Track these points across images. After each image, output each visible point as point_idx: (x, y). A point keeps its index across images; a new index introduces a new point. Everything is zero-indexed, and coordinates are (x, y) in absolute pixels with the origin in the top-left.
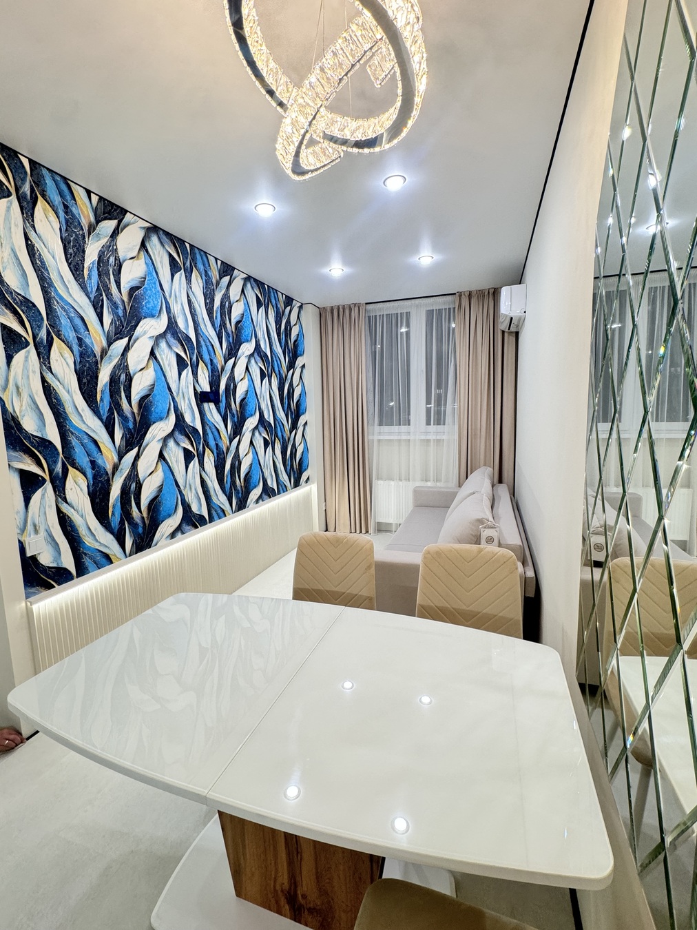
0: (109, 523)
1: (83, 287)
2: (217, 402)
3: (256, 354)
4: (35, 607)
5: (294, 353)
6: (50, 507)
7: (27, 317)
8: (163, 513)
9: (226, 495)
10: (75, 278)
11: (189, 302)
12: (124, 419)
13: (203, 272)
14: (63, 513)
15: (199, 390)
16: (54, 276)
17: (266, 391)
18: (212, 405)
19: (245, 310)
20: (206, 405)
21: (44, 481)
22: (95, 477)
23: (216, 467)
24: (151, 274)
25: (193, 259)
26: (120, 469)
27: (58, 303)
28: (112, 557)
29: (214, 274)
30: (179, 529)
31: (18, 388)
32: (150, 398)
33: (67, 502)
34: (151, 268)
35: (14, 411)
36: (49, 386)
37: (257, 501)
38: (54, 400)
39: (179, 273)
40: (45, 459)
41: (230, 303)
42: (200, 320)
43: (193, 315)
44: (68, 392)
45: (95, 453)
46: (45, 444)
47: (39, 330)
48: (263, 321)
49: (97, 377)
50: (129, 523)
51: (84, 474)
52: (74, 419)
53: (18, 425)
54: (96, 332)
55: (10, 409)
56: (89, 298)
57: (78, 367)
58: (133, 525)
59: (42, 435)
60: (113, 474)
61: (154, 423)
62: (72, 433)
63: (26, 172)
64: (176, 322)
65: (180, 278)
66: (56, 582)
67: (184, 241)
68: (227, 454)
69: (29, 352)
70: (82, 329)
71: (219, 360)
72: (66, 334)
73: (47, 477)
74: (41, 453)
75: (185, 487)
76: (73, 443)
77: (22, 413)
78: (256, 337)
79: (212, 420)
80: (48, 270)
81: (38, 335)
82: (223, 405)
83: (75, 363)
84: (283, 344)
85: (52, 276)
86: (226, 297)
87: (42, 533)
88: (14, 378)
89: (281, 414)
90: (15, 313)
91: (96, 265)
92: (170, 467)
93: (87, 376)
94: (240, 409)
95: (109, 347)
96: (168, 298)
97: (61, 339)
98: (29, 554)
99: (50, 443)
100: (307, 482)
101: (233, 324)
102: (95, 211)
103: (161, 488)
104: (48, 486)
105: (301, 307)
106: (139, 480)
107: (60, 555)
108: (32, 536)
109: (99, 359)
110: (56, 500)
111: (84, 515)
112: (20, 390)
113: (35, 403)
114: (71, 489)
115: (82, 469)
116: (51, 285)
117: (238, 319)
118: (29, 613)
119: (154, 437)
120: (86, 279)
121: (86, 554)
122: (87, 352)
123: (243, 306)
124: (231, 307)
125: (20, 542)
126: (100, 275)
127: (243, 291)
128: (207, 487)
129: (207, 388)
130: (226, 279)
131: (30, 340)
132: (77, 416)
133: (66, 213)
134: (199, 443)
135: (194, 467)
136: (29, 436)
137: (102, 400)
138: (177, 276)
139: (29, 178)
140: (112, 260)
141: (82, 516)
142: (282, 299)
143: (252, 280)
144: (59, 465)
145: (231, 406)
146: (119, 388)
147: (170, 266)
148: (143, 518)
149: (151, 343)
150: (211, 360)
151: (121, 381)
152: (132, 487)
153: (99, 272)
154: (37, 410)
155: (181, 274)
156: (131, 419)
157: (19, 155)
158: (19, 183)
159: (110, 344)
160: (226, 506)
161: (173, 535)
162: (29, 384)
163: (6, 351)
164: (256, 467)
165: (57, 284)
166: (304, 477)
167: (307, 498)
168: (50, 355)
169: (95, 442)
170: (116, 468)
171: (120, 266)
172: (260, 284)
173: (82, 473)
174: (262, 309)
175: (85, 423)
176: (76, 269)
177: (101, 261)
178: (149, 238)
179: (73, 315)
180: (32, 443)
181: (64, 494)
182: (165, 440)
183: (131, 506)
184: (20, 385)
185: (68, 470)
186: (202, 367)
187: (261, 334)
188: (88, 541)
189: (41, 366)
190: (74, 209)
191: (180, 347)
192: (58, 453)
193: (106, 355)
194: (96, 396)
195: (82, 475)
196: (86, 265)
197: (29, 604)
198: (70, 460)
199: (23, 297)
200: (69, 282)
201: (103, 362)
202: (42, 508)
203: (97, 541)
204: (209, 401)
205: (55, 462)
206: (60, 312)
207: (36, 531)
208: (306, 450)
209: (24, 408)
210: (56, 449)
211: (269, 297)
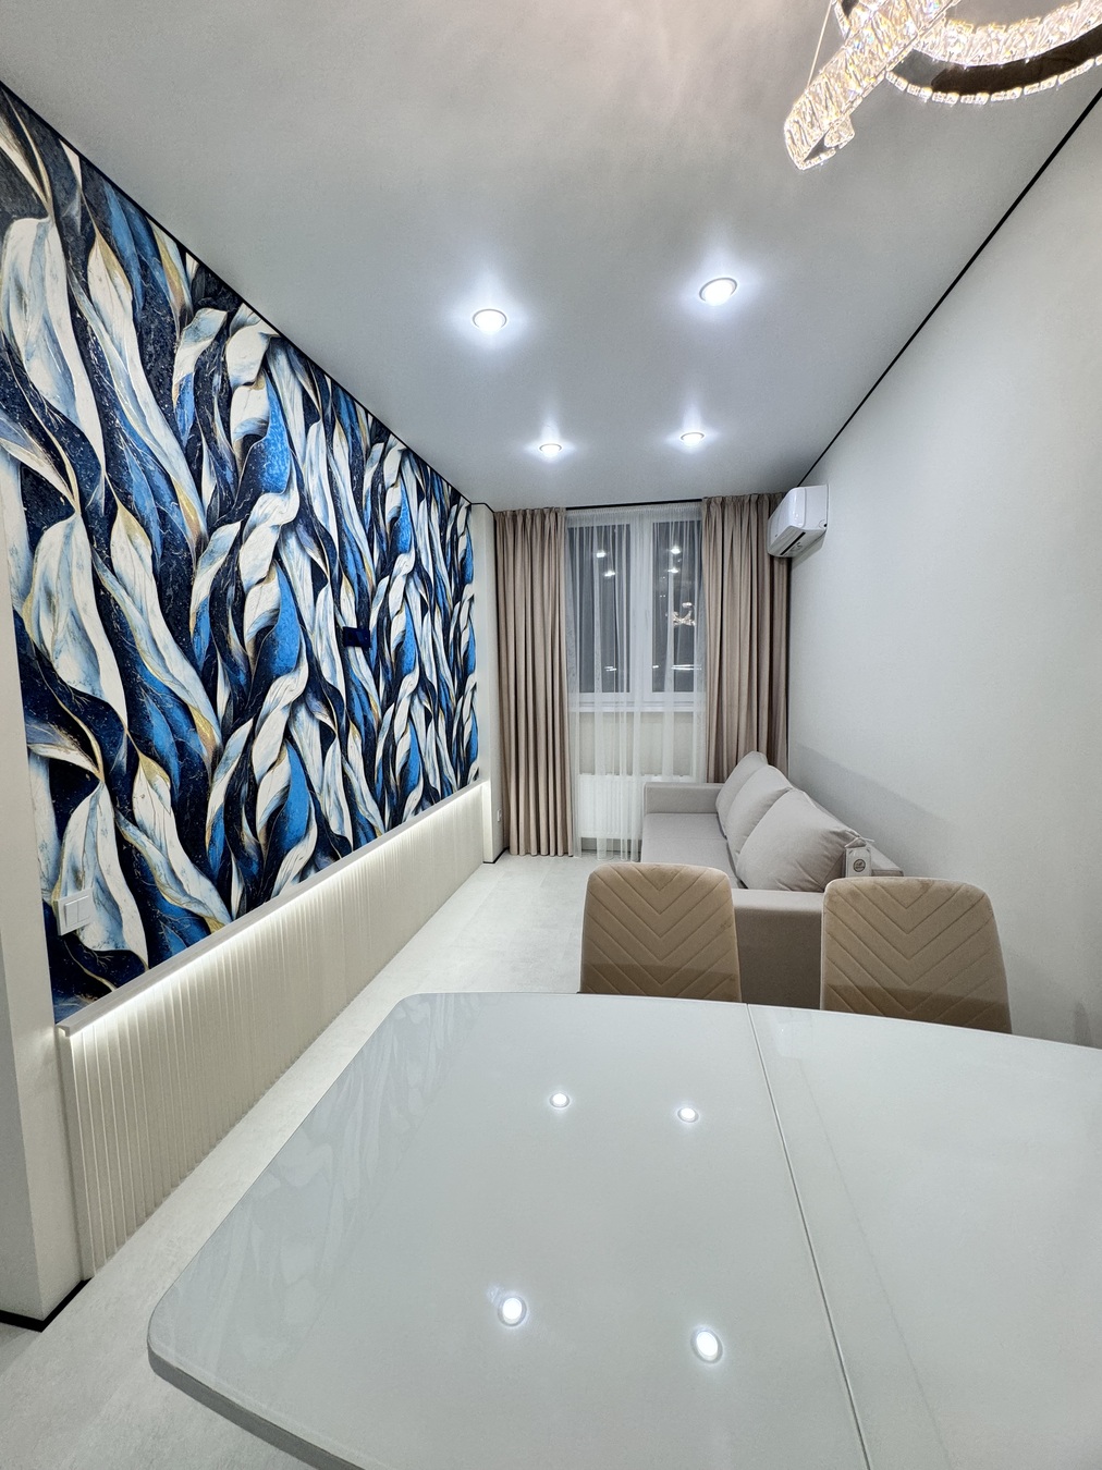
0: (205, 858)
1: (170, 420)
2: (366, 648)
3: (416, 574)
4: (74, 1040)
5: (461, 577)
6: (105, 832)
7: (70, 458)
8: (290, 837)
9: (376, 802)
10: (157, 401)
11: (330, 474)
12: (232, 667)
13: (349, 430)
14: (127, 843)
15: (342, 625)
16: (120, 389)
17: (428, 632)
18: (359, 651)
19: (403, 502)
20: (351, 650)
21: (95, 781)
22: (183, 774)
23: (364, 755)
24: (276, 416)
25: (336, 405)
26: (224, 758)
27: (126, 440)
28: (209, 922)
29: (364, 438)
30: (312, 865)
31: (49, 595)
32: (272, 633)
33: (134, 823)
34: (277, 407)
35: (42, 641)
36: (108, 596)
37: (416, 812)
38: (115, 624)
39: (315, 424)
40: (98, 739)
41: (383, 487)
42: (345, 507)
43: (335, 498)
44: (141, 611)
45: (185, 728)
46: (97, 709)
47: (93, 488)
48: (423, 521)
49: (190, 588)
50: (236, 857)
51: (166, 768)
52: (151, 664)
53: (49, 669)
54: (189, 504)
55: (34, 636)
56: (180, 441)
57: (158, 566)
58: (244, 860)
59: (93, 691)
60: (214, 767)
61: (278, 676)
62: (147, 690)
63: (74, 179)
64: (311, 507)
65: (318, 432)
66: (112, 982)
67: (324, 373)
68: (378, 732)
69: (71, 527)
70: (167, 497)
71: (369, 576)
72: (140, 503)
73: (100, 775)
74: (89, 727)
75: (321, 790)
76: (149, 708)
77: (57, 647)
78: (416, 547)
79: (360, 677)
80: (109, 375)
81: (89, 495)
82: (373, 653)
83: (153, 557)
84: (448, 563)
85: (116, 389)
86: (379, 476)
87: (89, 887)
88: (44, 574)
89: (446, 672)
90: (48, 446)
91: (191, 384)
92: (299, 755)
93: (175, 582)
94: (396, 659)
95: (210, 534)
96: (300, 462)
97: (130, 510)
98: (64, 930)
99: (108, 707)
100: (475, 778)
101: (387, 521)
102: (192, 286)
103: (286, 792)
104: (102, 793)
105: (469, 508)
106: (254, 778)
107: (121, 926)
108: (70, 894)
109: (194, 556)
110: (116, 818)
111: (164, 845)
112: (54, 600)
113: (81, 628)
114: (143, 797)
115: (162, 757)
116: (115, 404)
117: (393, 514)
118: (61, 1049)
119: (277, 702)
120: (175, 404)
121: (165, 921)
122: (174, 539)
123: (400, 494)
124: (384, 493)
125: (46, 906)
126: (197, 403)
127: (400, 471)
128: (352, 790)
129: (353, 624)
130: (379, 447)
131: (75, 503)
132: (156, 658)
133: (144, 277)
134: (342, 715)
135: (333, 756)
136: (68, 693)
137: (197, 629)
138: (313, 428)
139: (78, 193)
140: (217, 379)
141: (160, 849)
142: (447, 492)
143: (411, 456)
144: (123, 750)
145: (384, 654)
146: (226, 611)
147: (304, 410)
148: (259, 846)
149: (274, 537)
150: (359, 576)
151: (229, 598)
152: (243, 791)
153: (196, 397)
154: (84, 642)
155: (319, 427)
156: (243, 668)
157: (63, 144)
158: (62, 196)
159: (212, 529)
160: (377, 821)
161: (302, 875)
162: (71, 591)
163: (28, 519)
164: (415, 756)
165: (126, 405)
166: (472, 772)
167: (476, 804)
168: (110, 536)
169: (185, 708)
170: (218, 755)
171: (230, 394)
172: (421, 464)
173: (162, 765)
174: (424, 503)
175: (168, 672)
176: (160, 382)
177: (201, 377)
178: (275, 355)
179: (152, 468)
180: (73, 707)
181: (131, 806)
182: (293, 708)
183: (241, 825)
184: (53, 589)
185: (137, 759)
186: (346, 587)
187: (423, 542)
188: (170, 895)
189: (94, 558)
190: (157, 274)
191: (316, 550)
192: (121, 728)
193: (205, 549)
194: (188, 623)
195: (161, 769)
196: (176, 380)
197: (62, 1032)
198: (142, 741)
199: (64, 417)
200: (146, 404)
201: (200, 562)
202: (90, 837)
203: (185, 893)
204: (355, 644)
205: (116, 745)
206: (130, 459)
207: (78, 883)
208: (475, 728)
209: (60, 636)
210: (118, 720)
211: (432, 486)
